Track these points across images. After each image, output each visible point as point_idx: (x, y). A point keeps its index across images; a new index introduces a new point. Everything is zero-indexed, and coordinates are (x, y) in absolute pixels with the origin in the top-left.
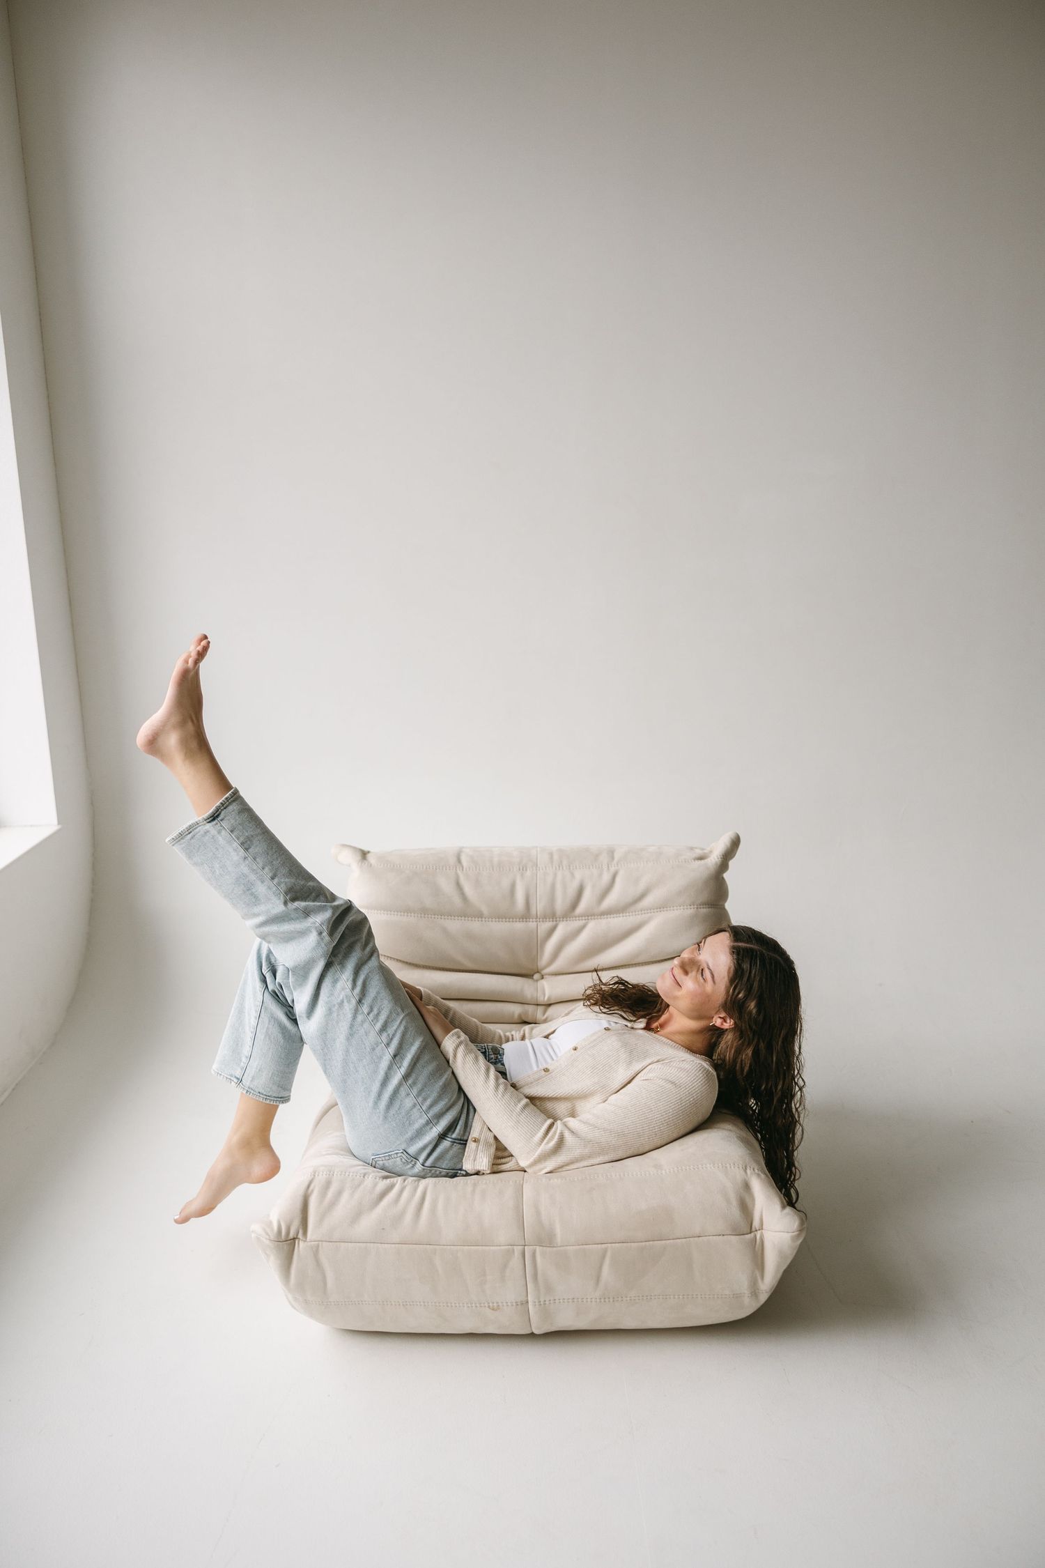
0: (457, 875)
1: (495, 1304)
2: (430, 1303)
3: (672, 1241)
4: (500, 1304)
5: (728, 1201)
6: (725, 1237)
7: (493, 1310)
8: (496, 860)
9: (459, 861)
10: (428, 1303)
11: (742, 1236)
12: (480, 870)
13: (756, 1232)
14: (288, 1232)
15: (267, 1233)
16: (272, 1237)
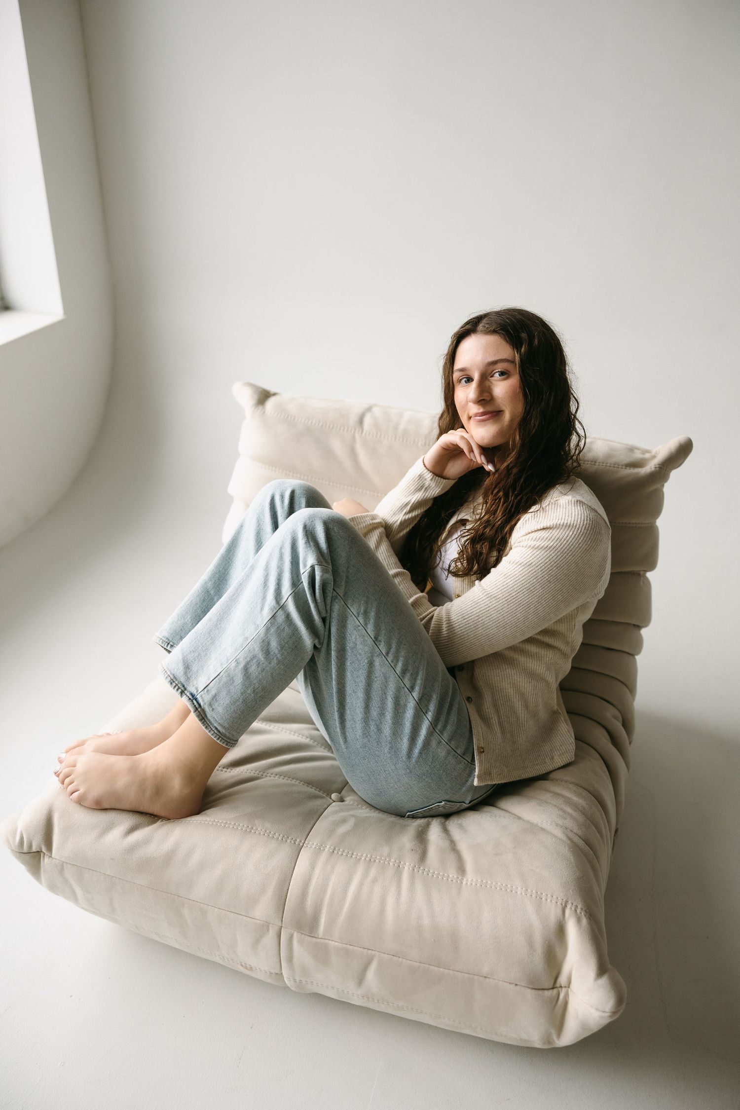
0: (354, 438)
1: (248, 965)
3: (451, 971)
4: (253, 967)
5: (531, 944)
6: (518, 988)
8: (402, 426)
9: (361, 421)
11: (540, 992)
12: (380, 437)
13: (560, 989)
14: (30, 846)
15: (8, 842)
16: (13, 848)
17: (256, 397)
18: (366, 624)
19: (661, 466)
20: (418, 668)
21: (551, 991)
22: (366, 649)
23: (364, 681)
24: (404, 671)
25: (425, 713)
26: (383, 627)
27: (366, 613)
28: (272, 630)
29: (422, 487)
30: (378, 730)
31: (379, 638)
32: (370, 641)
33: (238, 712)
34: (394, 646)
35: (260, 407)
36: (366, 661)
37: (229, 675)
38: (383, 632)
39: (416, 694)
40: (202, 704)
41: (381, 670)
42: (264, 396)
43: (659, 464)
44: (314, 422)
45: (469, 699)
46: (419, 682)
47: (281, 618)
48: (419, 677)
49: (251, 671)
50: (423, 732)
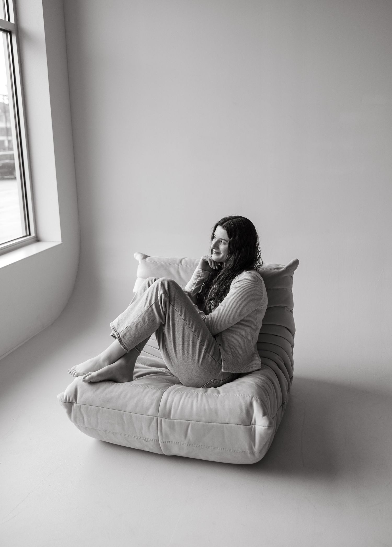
0: (178, 267)
1: (146, 439)
2: (122, 434)
3: (216, 424)
4: (148, 439)
5: (241, 410)
6: (238, 425)
7: (146, 441)
9: (181, 262)
10: (121, 434)
11: (246, 426)
12: (188, 266)
13: (252, 425)
14: (69, 400)
15: (61, 399)
16: (63, 401)
17: (143, 256)
18: (181, 315)
20: (200, 330)
21: (249, 426)
22: (182, 323)
23: (182, 334)
24: (195, 331)
25: (203, 346)
26: (187, 316)
27: (181, 311)
28: (147, 314)
29: (199, 276)
30: (188, 353)
31: (186, 319)
32: (183, 320)
33: (132, 340)
34: (191, 322)
35: (144, 260)
36: (182, 327)
37: (131, 327)
38: (187, 317)
39: (199, 339)
40: (121, 336)
41: (187, 331)
42: (145, 257)
44: (164, 263)
45: (220, 345)
46: (200, 335)
47: (150, 310)
48: (201, 333)
49: (138, 327)
50: (203, 352)
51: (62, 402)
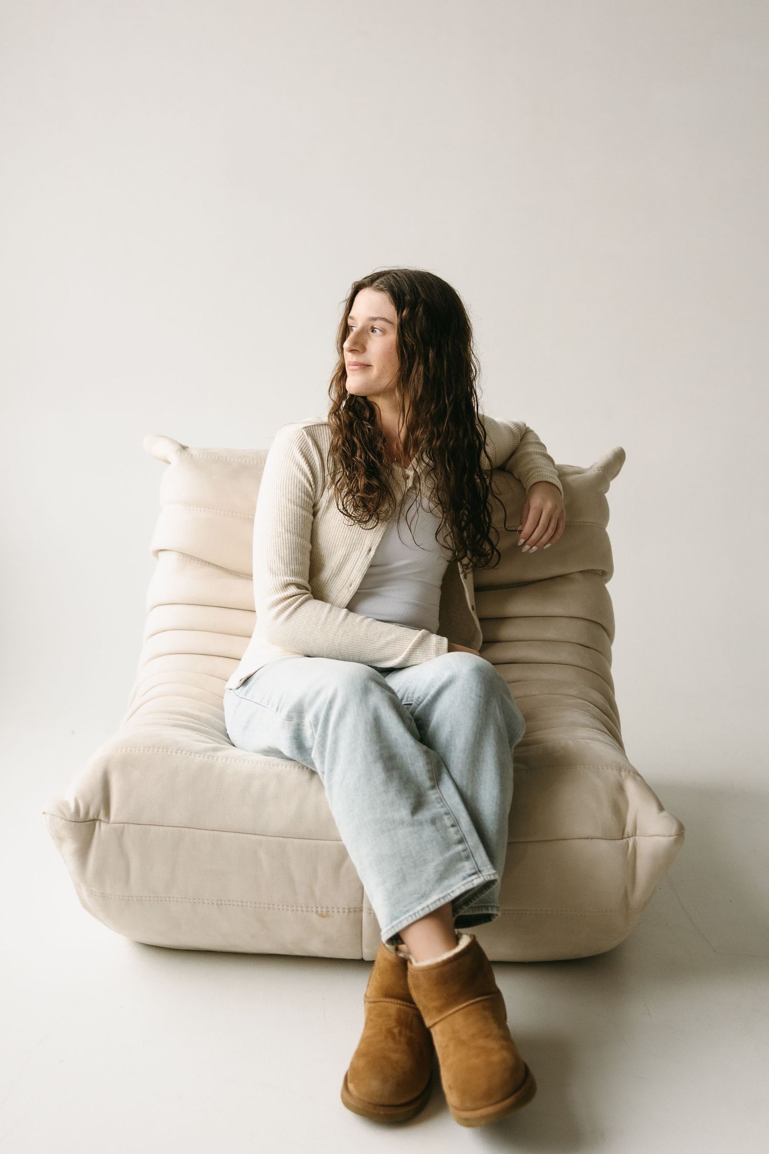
1: (324, 910)
4: (330, 909)
5: (599, 801)
6: (594, 840)
7: (322, 916)
11: (614, 842)
13: (628, 839)
14: (87, 813)
15: (62, 813)
16: (68, 817)
19: (603, 469)
21: (621, 841)
43: (601, 467)
51: (63, 821)
